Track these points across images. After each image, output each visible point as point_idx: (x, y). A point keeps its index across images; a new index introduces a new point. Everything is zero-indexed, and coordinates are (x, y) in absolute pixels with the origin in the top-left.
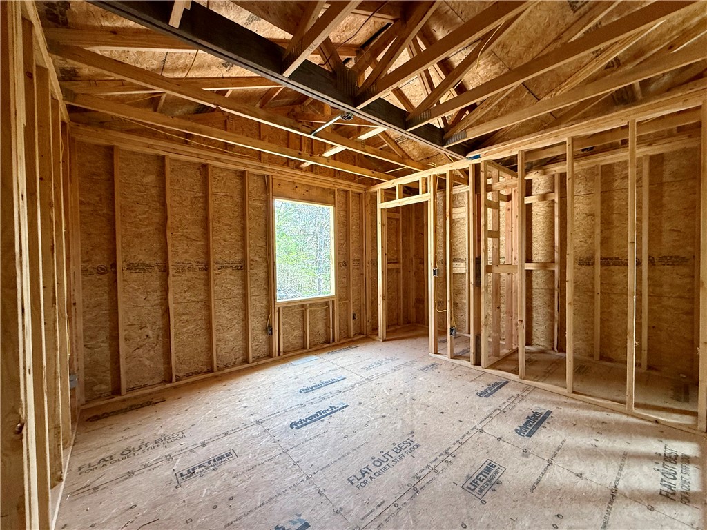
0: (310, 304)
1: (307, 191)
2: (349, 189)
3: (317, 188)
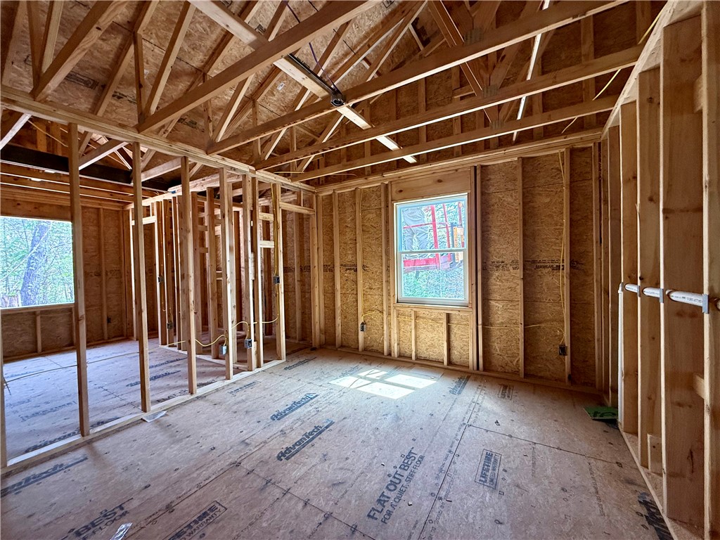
0: (41, 311)
1: (36, 208)
2: (100, 207)
3: (51, 205)
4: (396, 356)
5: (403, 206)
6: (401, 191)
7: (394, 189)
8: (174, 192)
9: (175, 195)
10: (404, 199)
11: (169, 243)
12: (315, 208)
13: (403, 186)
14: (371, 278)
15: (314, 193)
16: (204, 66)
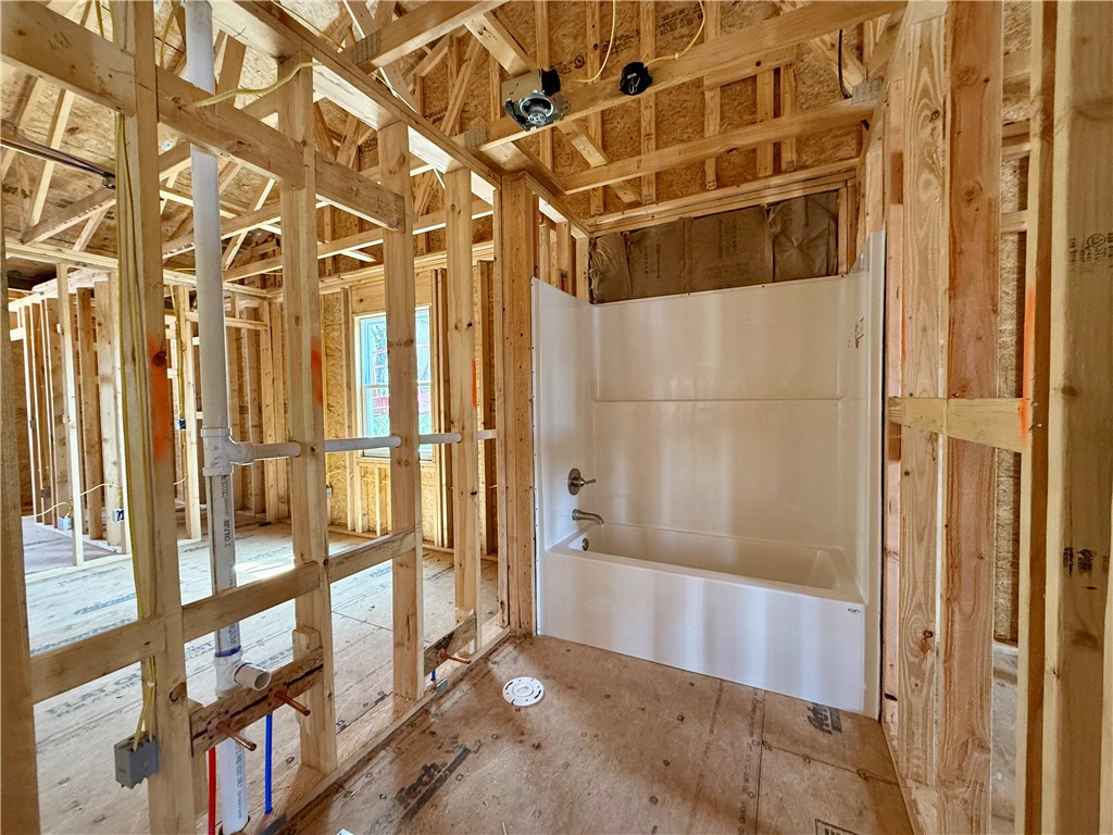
4: (360, 531)
5: (368, 321)
6: (361, 300)
7: (354, 298)
8: (42, 293)
9: (44, 297)
10: (365, 311)
11: (41, 369)
12: (267, 320)
13: (365, 293)
14: (337, 423)
15: (265, 298)
16: (13, 117)
